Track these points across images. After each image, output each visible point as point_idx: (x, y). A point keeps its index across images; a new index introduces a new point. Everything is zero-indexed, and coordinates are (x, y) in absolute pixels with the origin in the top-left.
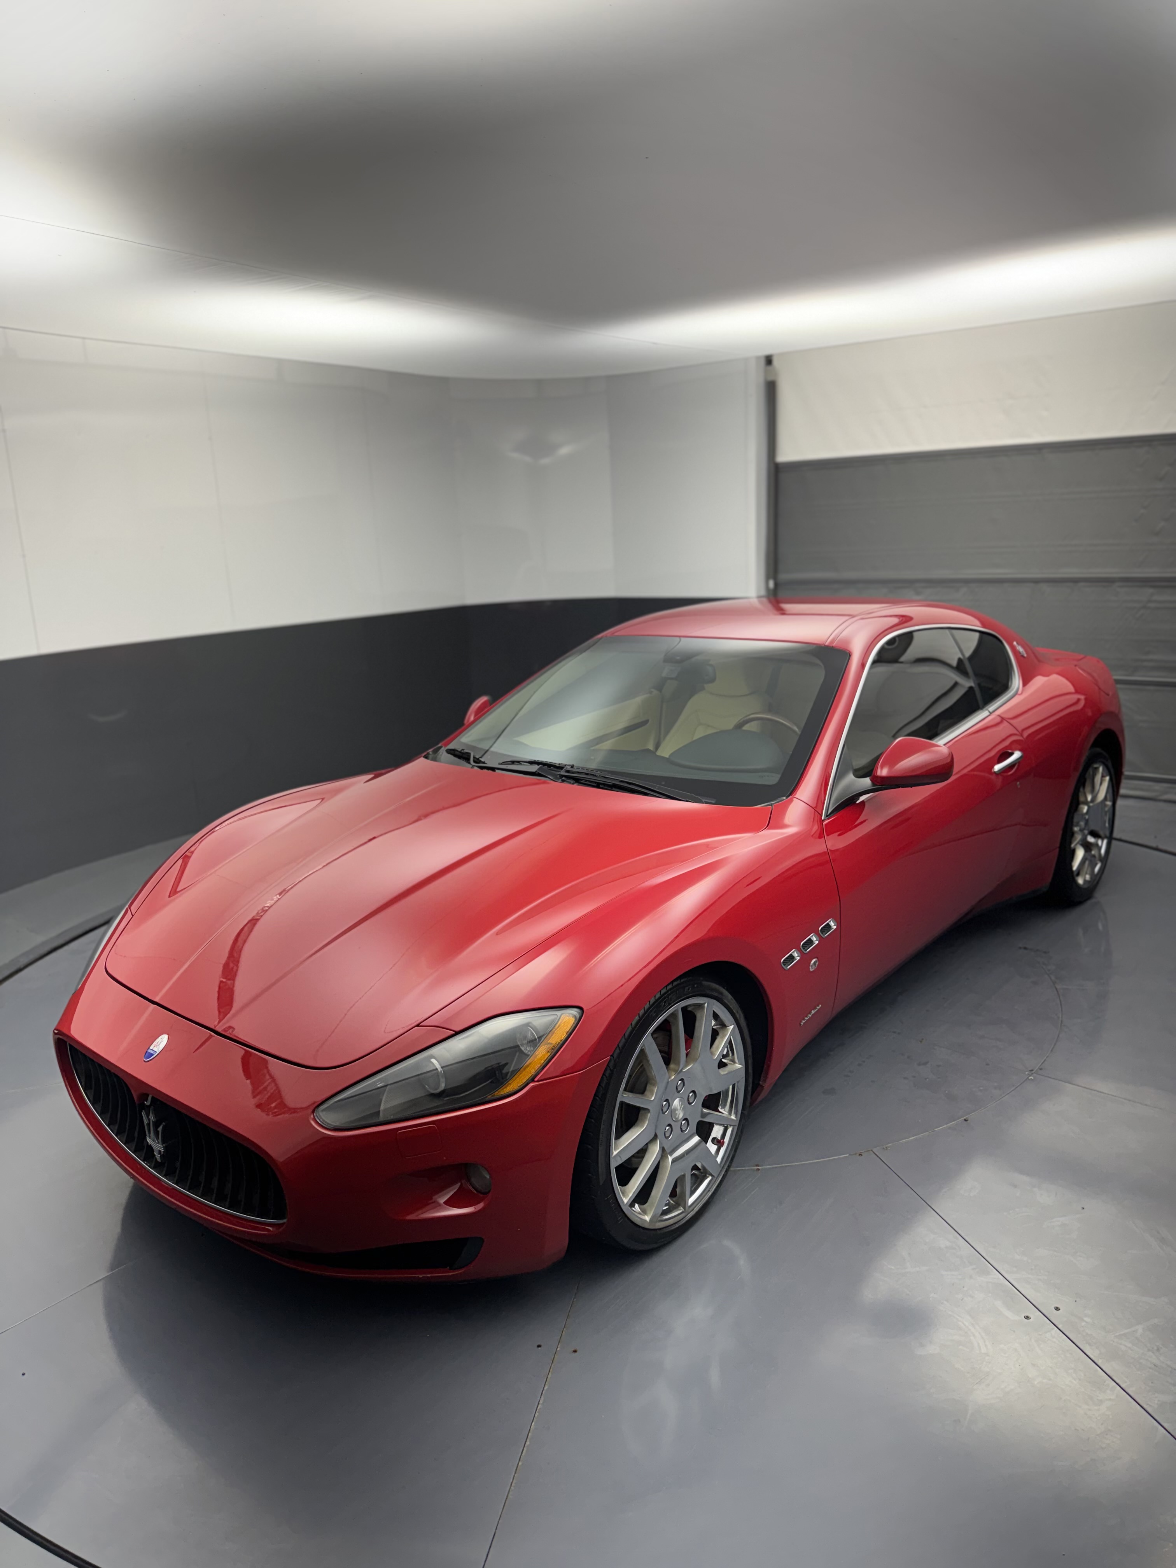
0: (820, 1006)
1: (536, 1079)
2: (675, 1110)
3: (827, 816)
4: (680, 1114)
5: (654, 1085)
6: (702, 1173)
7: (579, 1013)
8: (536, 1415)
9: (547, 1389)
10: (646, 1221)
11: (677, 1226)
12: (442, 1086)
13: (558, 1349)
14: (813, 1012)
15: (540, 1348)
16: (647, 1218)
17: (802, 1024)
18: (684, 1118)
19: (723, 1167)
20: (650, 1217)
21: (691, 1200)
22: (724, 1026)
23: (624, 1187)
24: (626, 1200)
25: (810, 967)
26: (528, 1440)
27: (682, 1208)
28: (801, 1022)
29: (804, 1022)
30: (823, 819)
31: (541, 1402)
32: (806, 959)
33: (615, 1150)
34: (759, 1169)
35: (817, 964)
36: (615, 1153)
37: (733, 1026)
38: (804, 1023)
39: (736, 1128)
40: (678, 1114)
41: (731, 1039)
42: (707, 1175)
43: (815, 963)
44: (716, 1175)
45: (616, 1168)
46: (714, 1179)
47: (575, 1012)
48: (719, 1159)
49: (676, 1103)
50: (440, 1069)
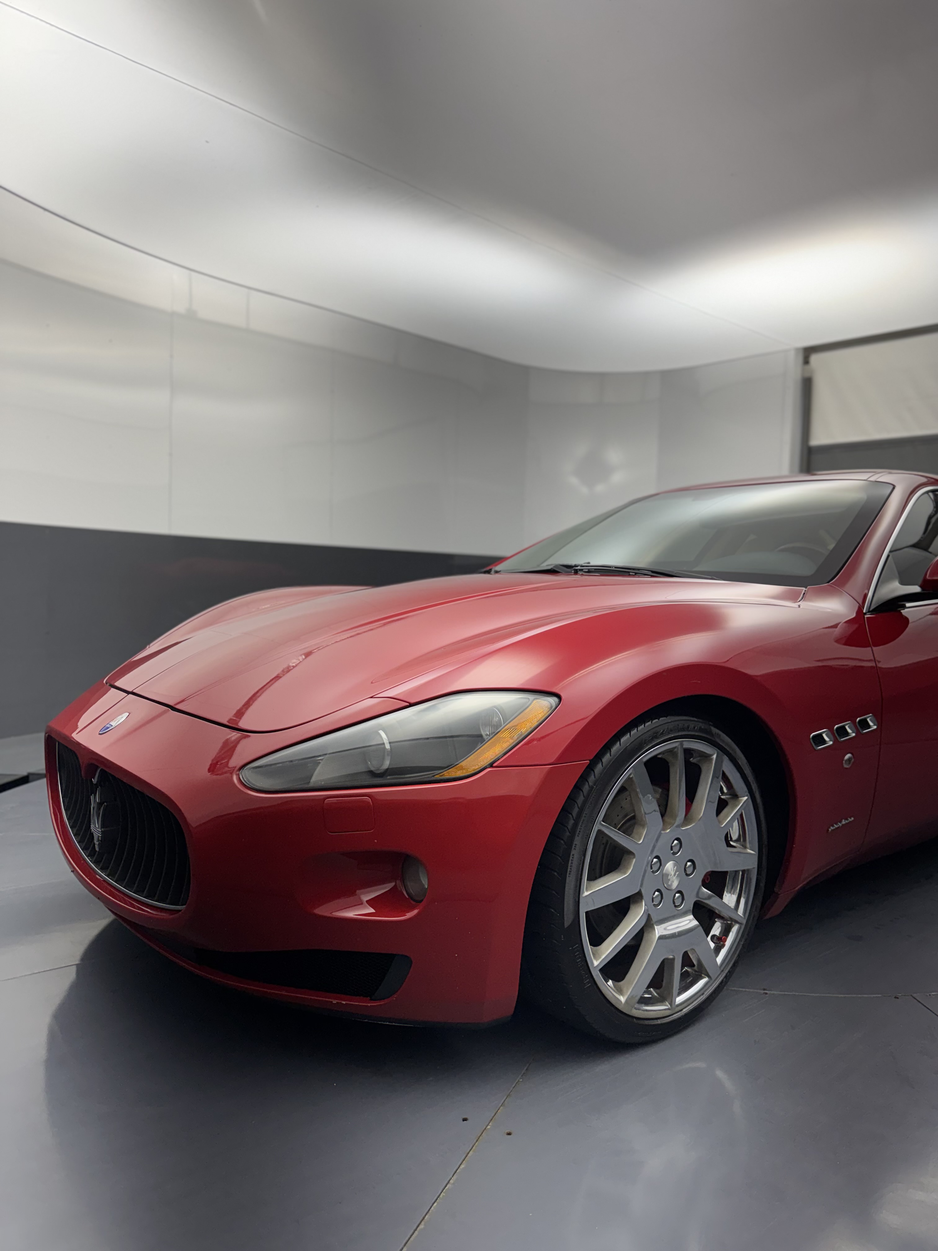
0: (853, 819)
1: (495, 764)
2: (667, 875)
3: (869, 612)
4: (673, 882)
5: (643, 826)
6: (696, 971)
7: (555, 702)
8: (441, 1196)
9: (463, 1168)
10: (621, 1002)
11: (659, 1022)
12: (387, 764)
13: (489, 1127)
14: (844, 822)
15: (465, 1122)
16: (623, 999)
17: (830, 830)
18: (677, 890)
19: (722, 971)
20: (626, 997)
21: (680, 999)
22: (735, 796)
23: (595, 948)
24: (596, 963)
25: (844, 762)
26: (423, 1223)
27: (667, 1003)
28: (830, 828)
29: (832, 828)
30: (864, 611)
31: (452, 1181)
32: (838, 749)
33: (587, 890)
34: (766, 994)
35: (853, 760)
36: (586, 894)
37: (746, 798)
38: (832, 830)
39: (743, 927)
40: (671, 880)
41: (742, 813)
42: (703, 975)
43: (849, 759)
44: (713, 978)
45: (587, 913)
46: (711, 982)
47: (553, 700)
48: (719, 959)
49: (669, 866)
50: (388, 746)
